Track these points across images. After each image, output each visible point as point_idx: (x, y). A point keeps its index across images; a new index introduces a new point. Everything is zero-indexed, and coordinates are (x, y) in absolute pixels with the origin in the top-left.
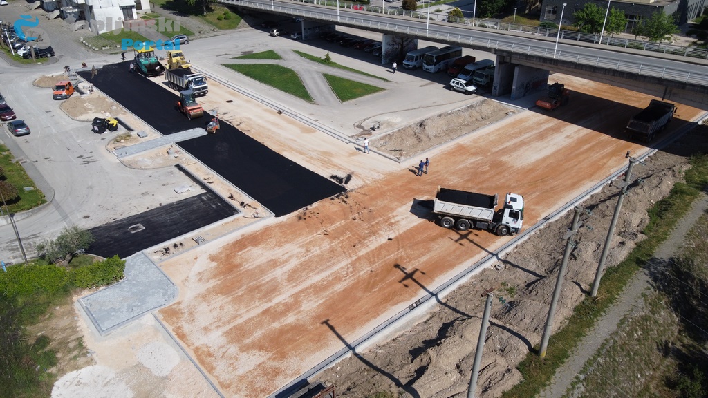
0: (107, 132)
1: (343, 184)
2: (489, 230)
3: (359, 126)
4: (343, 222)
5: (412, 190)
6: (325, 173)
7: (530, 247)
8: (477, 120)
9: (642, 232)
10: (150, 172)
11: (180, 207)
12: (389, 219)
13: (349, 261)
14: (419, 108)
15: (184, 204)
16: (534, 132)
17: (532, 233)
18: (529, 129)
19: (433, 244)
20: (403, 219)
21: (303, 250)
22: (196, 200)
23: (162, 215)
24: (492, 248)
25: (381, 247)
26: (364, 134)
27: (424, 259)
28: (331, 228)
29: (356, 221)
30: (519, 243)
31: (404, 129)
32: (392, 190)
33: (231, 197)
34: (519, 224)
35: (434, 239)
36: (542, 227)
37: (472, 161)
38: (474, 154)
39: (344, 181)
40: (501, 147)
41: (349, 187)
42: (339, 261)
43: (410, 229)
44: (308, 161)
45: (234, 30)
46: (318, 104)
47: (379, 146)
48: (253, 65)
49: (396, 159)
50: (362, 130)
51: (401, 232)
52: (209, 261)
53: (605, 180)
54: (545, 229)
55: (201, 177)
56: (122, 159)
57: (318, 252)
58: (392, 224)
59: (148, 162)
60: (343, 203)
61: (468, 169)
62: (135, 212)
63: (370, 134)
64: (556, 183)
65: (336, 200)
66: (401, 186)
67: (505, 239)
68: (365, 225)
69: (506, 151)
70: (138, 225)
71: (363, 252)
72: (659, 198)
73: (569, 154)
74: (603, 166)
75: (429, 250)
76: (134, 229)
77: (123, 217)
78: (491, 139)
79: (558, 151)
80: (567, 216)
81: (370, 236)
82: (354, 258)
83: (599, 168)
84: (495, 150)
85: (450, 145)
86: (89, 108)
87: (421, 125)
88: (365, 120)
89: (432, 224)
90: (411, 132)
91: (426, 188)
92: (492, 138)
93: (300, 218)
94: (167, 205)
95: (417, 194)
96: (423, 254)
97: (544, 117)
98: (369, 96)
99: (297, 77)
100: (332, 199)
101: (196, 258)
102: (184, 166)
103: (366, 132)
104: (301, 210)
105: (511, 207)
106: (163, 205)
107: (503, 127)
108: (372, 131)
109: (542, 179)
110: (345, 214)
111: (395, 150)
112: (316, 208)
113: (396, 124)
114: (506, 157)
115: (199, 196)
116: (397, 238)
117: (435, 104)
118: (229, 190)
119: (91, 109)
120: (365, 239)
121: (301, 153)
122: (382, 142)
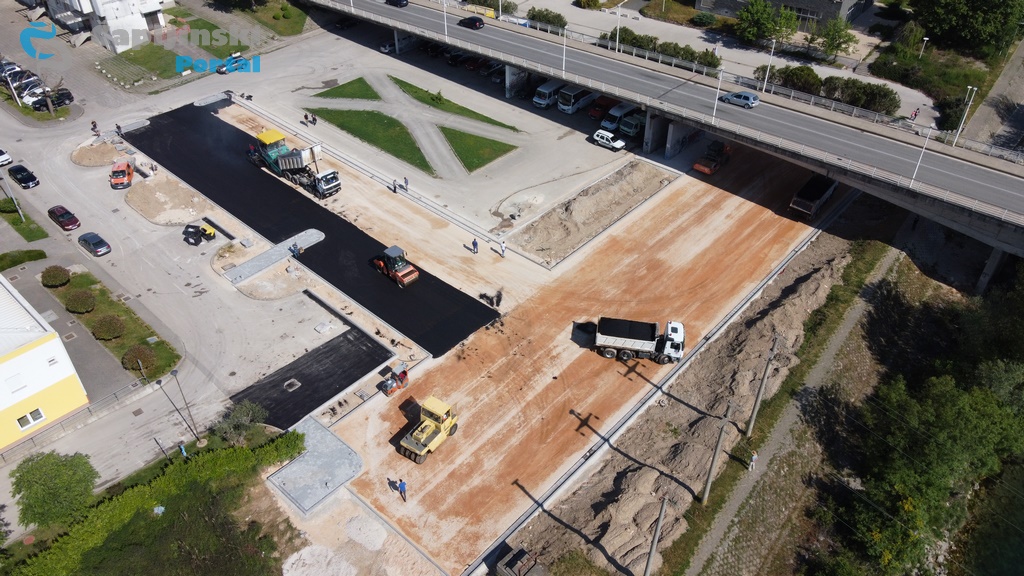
0: (204, 242)
1: (495, 306)
2: (651, 359)
3: (496, 214)
4: (504, 360)
5: (569, 310)
6: (472, 290)
7: (691, 377)
8: (628, 194)
9: (796, 354)
10: (277, 304)
11: (328, 352)
12: (550, 351)
13: (519, 409)
14: (562, 177)
15: (330, 348)
16: (693, 211)
17: (693, 358)
18: (687, 206)
19: (597, 380)
20: (564, 350)
21: (471, 399)
22: (342, 341)
23: (312, 365)
24: (656, 380)
25: (548, 389)
26: (505, 227)
27: (591, 400)
28: (494, 368)
29: (517, 356)
30: (680, 371)
31: (548, 215)
32: (548, 311)
33: (378, 333)
34: (680, 354)
35: (597, 374)
36: (703, 349)
37: (627, 261)
38: (629, 251)
39: (495, 301)
40: (658, 238)
41: (502, 309)
42: (509, 410)
43: (573, 363)
44: (450, 274)
45: (299, 36)
46: (441, 178)
47: (524, 244)
48: (347, 112)
49: (545, 264)
50: (500, 219)
51: (565, 367)
52: (380, 421)
53: (766, 280)
54: (705, 351)
55: (337, 307)
56: (237, 285)
57: (486, 399)
58: (554, 357)
59: (269, 287)
60: (500, 333)
61: (625, 273)
62: (282, 364)
63: (511, 225)
64: (715, 288)
65: (492, 330)
66: (556, 305)
67: (667, 368)
68: (528, 362)
69: (663, 244)
70: (292, 380)
71: (530, 396)
72: (816, 307)
73: (729, 244)
74: (764, 259)
75: (594, 388)
76: (291, 385)
77: (272, 371)
78: (646, 226)
79: (717, 241)
80: (727, 332)
81: (534, 375)
82: (523, 404)
83: (761, 262)
84: (651, 243)
85: (602, 239)
86: (163, 200)
87: (567, 207)
88: (502, 201)
89: (595, 354)
90: (557, 219)
91: (583, 305)
92: (647, 224)
93: (459, 358)
94: (313, 351)
95: (574, 314)
96: (589, 394)
97: (702, 185)
98: (500, 159)
99: (408, 134)
100: (487, 328)
101: (367, 419)
102: (313, 291)
103: (506, 223)
104: (458, 347)
105: (672, 340)
106: (309, 350)
107: (658, 206)
108: (513, 221)
109: (702, 284)
110: (504, 349)
111: (543, 250)
112: (473, 343)
113: (538, 208)
114: (663, 253)
115: (344, 335)
116: (561, 375)
117: (578, 171)
118: (374, 324)
119: (165, 203)
120: (530, 380)
121: (440, 262)
122: (526, 237)
